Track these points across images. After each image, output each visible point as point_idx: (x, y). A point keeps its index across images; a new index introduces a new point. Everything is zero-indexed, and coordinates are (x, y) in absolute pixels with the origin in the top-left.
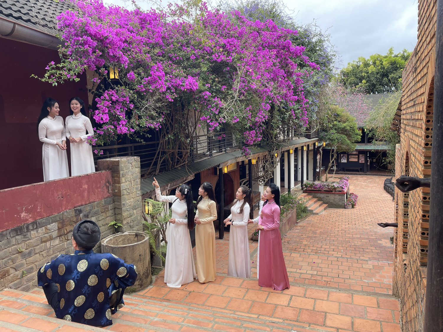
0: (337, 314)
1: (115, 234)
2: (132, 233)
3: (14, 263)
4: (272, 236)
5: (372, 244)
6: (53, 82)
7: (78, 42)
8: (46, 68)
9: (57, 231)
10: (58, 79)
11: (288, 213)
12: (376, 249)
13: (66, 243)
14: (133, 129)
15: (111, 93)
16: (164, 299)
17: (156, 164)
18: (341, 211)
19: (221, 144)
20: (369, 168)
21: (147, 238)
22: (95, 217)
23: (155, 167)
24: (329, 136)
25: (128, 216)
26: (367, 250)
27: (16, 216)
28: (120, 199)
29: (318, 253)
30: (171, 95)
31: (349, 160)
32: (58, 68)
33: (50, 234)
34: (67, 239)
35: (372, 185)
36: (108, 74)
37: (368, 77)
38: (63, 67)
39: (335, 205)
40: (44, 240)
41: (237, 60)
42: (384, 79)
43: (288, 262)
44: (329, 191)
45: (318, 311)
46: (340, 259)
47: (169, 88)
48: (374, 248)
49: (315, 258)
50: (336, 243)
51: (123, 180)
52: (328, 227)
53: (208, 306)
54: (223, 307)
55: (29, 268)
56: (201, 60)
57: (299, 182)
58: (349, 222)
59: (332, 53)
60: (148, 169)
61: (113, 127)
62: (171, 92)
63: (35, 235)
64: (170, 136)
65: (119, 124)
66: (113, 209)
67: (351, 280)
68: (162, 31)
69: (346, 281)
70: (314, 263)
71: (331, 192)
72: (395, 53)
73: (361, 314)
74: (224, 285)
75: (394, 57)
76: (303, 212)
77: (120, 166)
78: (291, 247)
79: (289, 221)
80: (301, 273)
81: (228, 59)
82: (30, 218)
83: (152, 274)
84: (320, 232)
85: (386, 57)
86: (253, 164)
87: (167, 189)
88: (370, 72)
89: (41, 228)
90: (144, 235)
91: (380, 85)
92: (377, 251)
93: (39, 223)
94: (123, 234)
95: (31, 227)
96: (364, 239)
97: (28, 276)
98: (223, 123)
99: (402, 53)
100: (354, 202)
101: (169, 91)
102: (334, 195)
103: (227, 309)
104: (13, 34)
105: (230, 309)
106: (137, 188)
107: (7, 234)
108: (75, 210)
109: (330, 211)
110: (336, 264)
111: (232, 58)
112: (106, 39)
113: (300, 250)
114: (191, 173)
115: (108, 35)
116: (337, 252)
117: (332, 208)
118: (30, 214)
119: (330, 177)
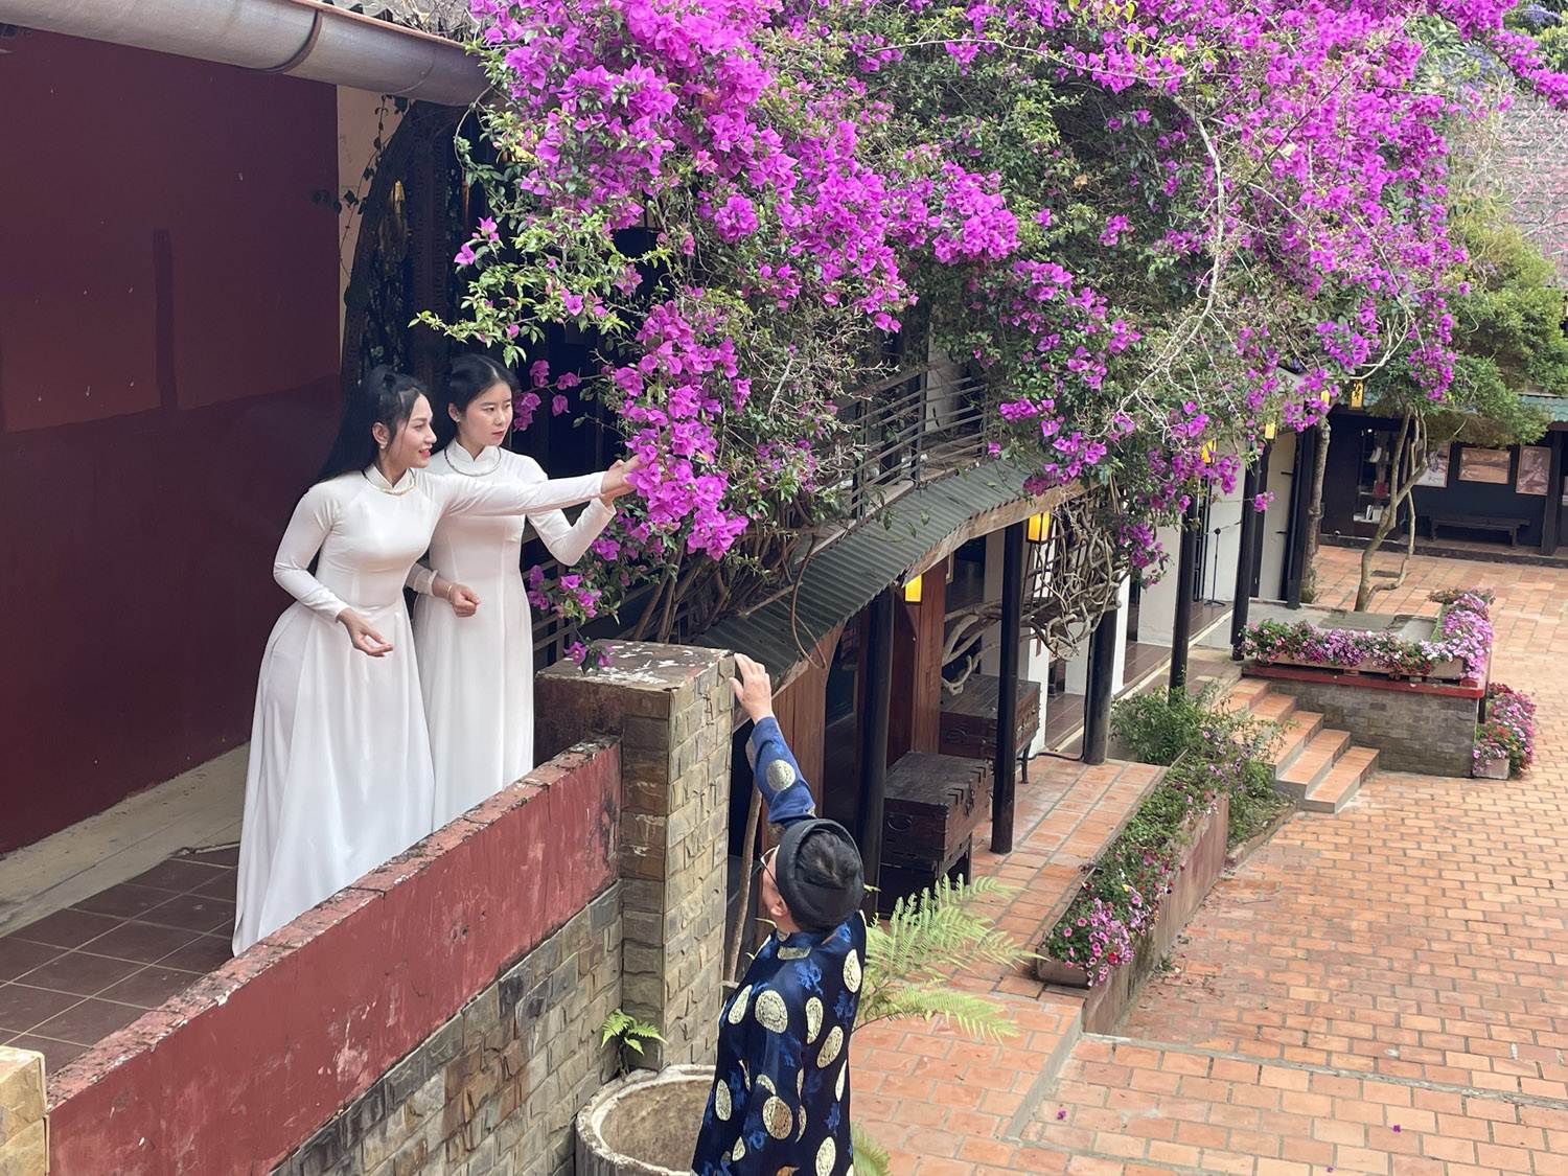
1: (620, 1083)
8: (462, 260)
9: (442, 1113)
13: (463, 1168)
18: (1450, 791)
22: (559, 1007)
25: (683, 983)
27: (320, 1071)
28: (660, 895)
29: (1389, 1058)
31: (1458, 474)
33: (420, 1134)
34: (468, 1146)
39: (1417, 754)
40: (402, 1171)
44: (1394, 679)
46: (1531, 1113)
49: (1391, 1102)
52: (1409, 899)
58: (1513, 871)
63: (375, 1153)
66: (616, 947)
70: (1397, 1129)
71: (1401, 686)
76: (1259, 798)
77: (673, 720)
78: (1233, 1014)
82: (365, 1066)
84: (1370, 923)
89: (394, 1111)
93: (390, 1088)
94: (660, 1081)
95: (366, 1122)
102: (1414, 699)
106: (717, 825)
108: (500, 985)
109: (1396, 789)
110: (1516, 1141)
113: (1283, 1036)
116: (1490, 1057)
117: (1399, 770)
118: (365, 1047)
119: (1378, 588)
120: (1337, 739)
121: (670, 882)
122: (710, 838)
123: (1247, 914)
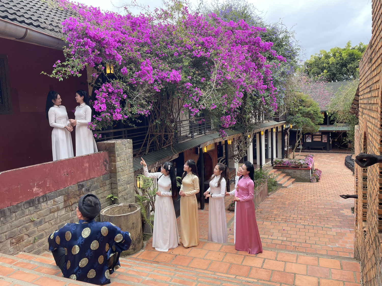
0: (305, 275)
1: (111, 206)
2: (126, 204)
3: (27, 231)
4: (247, 206)
5: (335, 213)
6: (60, 78)
7: (80, 44)
8: (54, 66)
9: (63, 203)
10: (64, 75)
11: (260, 187)
12: (339, 218)
13: (70, 213)
14: (126, 115)
15: (108, 86)
16: (154, 261)
17: (145, 145)
18: (307, 184)
19: (201, 127)
20: (331, 147)
21: (139, 209)
22: (95, 191)
23: (145, 147)
24: (295, 120)
25: (123, 190)
26: (331, 219)
27: (29, 190)
28: (116, 176)
29: (287, 221)
30: (158, 86)
31: (313, 139)
32: (63, 66)
33: (58, 205)
34: (71, 209)
35: (334, 162)
36: (105, 70)
37: (329, 67)
38: (67, 65)
39: (301, 179)
40: (52, 210)
41: (214, 55)
42: (343, 69)
43: (261, 229)
44: (296, 167)
45: (288, 273)
46: (307, 227)
47: (156, 81)
48: (337, 217)
49: (284, 226)
50: (303, 212)
51: (118, 159)
52: (296, 199)
53: (192, 268)
54: (205, 268)
55: (40, 235)
56: (183, 56)
57: (269, 160)
58: (314, 194)
59: (297, 47)
60: (139, 150)
61: (109, 114)
62: (158, 83)
63: (45, 206)
64: (157, 121)
65: (114, 111)
66: (110, 184)
67: (317, 245)
68: (150, 32)
69: (313, 246)
70: (284, 230)
71: (298, 168)
72: (353, 46)
73: (327, 275)
74: (205, 249)
75: (352, 49)
76: (274, 186)
77: (116, 147)
78: (264, 216)
79: (261, 193)
80: (273, 239)
81: (206, 54)
82: (41, 192)
83: (143, 240)
84: (289, 202)
85: (344, 50)
86: (229, 144)
87: (155, 166)
88: (330, 63)
89: (50, 200)
90: (136, 206)
91: (339, 74)
92: (339, 220)
93: (48, 196)
94: (119, 205)
95: (41, 200)
96: (328, 209)
97: (39, 241)
98: (203, 109)
99: (358, 46)
100: (319, 177)
101: (156, 83)
102: (300, 170)
103: (208, 270)
104: (26, 37)
105: (211, 270)
106: (130, 166)
107: (21, 206)
108: (78, 185)
109: (298, 184)
110: (303, 231)
111: (210, 54)
112: (103, 41)
113: (271, 219)
114: (176, 153)
115: (104, 37)
116: (304, 221)
117: (299, 182)
118: (41, 188)
119: (296, 155)
120: (288, 177)
121: (118, 174)
122: (128, 168)
123: (270, 202)
